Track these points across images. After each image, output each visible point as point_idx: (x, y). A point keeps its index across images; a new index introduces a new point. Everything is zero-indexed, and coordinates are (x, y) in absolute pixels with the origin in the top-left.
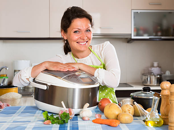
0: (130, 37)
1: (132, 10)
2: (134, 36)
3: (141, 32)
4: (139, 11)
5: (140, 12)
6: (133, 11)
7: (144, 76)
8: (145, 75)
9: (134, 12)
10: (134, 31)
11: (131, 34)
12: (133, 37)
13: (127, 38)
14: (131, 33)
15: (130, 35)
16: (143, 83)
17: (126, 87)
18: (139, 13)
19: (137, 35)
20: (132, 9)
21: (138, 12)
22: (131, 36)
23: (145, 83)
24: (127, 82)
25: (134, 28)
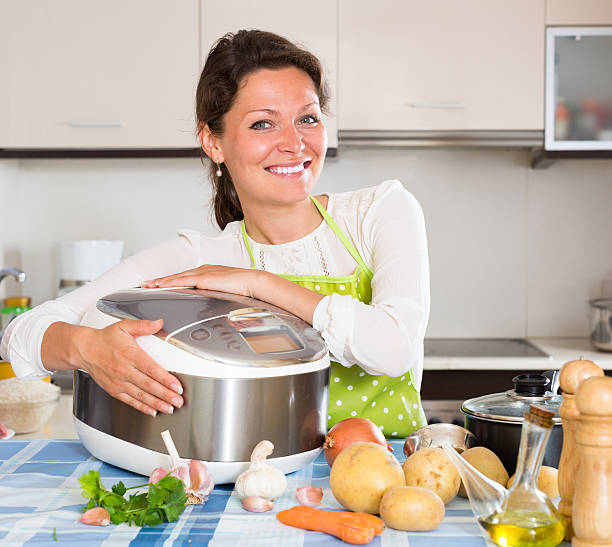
0: (539, 143)
1: (547, 26)
2: (556, 139)
3: (588, 122)
4: (578, 33)
5: (583, 37)
6: (553, 33)
7: (598, 311)
8: (601, 308)
9: (557, 38)
10: (557, 117)
11: (544, 131)
12: (551, 145)
13: (529, 149)
14: (541, 128)
15: (540, 135)
16: (593, 337)
17: (525, 354)
18: (578, 38)
19: (571, 136)
20: (549, 22)
21: (573, 37)
22: (544, 140)
23: (601, 341)
24: (530, 335)
25: (558, 105)
